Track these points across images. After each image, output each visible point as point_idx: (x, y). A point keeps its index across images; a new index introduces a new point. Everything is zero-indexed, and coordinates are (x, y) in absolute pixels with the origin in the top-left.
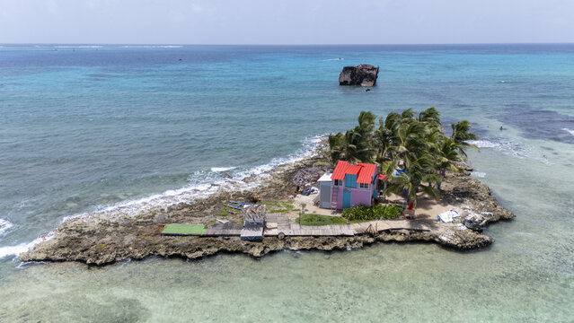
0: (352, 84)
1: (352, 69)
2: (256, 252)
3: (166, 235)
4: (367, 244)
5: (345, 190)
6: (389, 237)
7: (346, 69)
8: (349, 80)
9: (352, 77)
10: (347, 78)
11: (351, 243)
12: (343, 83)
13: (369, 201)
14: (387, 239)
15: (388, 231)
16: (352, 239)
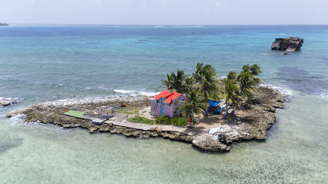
0: (280, 49)
1: (281, 40)
2: (92, 130)
3: (66, 115)
4: (151, 136)
5: (161, 106)
6: (167, 135)
7: (277, 40)
8: (278, 47)
9: (280, 45)
10: (277, 45)
11: (143, 134)
12: (274, 49)
13: (171, 115)
14: (165, 136)
15: (169, 132)
16: (145, 132)
